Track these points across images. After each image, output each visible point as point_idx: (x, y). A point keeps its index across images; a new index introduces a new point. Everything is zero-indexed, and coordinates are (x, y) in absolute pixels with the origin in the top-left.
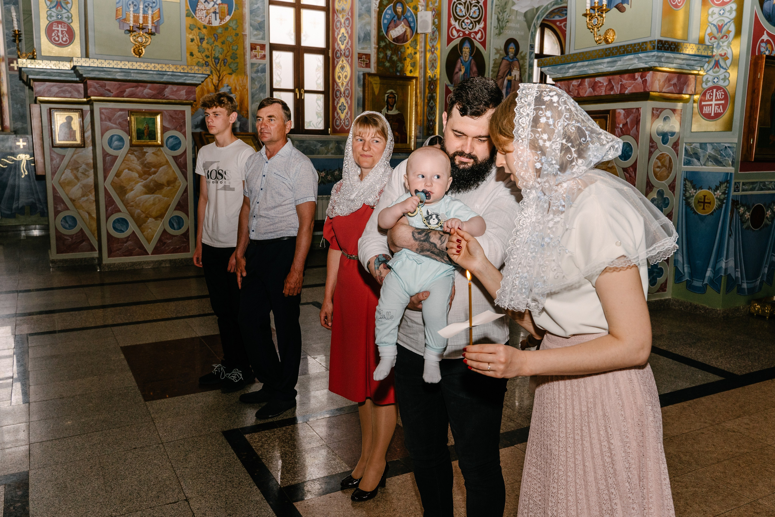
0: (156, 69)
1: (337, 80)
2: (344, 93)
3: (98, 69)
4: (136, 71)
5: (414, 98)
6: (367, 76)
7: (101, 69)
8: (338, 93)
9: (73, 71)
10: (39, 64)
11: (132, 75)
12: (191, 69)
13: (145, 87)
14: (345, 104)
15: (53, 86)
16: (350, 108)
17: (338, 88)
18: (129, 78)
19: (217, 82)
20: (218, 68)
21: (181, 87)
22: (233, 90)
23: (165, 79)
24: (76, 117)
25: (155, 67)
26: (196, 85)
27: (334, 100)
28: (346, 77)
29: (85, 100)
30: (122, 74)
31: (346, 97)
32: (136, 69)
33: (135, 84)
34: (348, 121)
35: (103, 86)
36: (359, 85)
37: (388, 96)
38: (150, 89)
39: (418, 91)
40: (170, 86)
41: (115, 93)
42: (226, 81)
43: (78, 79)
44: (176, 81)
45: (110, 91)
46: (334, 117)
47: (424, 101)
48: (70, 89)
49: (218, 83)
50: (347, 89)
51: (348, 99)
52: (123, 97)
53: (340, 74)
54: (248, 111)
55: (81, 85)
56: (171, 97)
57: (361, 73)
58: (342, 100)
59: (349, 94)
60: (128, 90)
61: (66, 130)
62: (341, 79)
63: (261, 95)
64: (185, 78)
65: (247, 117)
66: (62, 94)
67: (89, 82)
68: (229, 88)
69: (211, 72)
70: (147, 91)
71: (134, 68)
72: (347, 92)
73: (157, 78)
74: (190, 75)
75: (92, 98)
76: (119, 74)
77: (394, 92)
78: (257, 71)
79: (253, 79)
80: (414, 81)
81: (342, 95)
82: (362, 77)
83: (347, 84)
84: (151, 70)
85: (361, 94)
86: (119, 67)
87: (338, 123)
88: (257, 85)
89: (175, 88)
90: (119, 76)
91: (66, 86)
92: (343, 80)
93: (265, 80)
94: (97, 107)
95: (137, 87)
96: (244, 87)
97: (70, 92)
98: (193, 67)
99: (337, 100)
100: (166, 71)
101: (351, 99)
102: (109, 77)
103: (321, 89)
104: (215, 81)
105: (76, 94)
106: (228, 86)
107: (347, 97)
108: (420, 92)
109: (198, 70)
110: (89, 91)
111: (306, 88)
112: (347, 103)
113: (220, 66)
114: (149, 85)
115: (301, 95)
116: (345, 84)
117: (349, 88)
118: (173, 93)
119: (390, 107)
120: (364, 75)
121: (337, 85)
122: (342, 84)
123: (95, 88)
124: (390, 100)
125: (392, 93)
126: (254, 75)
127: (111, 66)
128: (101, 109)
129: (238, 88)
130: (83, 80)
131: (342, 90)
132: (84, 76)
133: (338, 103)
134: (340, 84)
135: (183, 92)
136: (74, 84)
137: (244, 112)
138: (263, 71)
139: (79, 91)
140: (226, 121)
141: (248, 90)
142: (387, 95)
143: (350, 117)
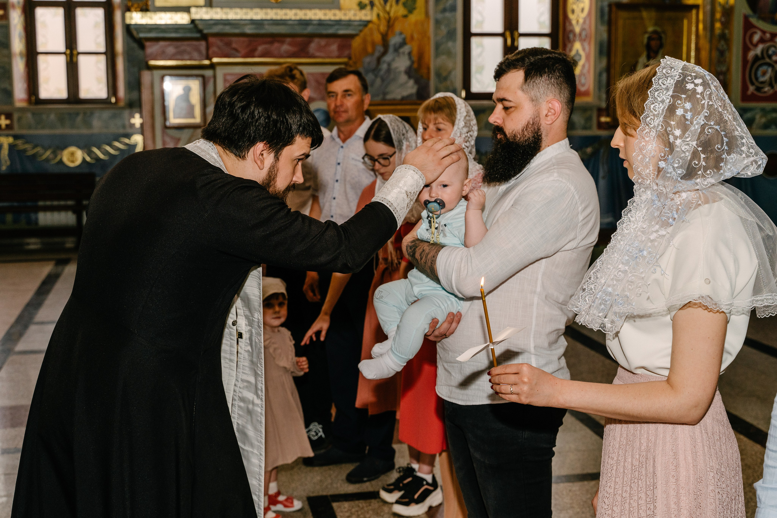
0: (298, 18)
1: (571, 16)
2: (580, 34)
3: (222, 22)
4: (271, 22)
5: (693, 37)
6: (614, 9)
7: (226, 22)
8: (571, 36)
9: (192, 26)
10: (151, 18)
11: (267, 27)
12: (345, 14)
13: (283, 42)
14: (581, 52)
15: (169, 45)
16: (588, 57)
17: (571, 28)
18: (263, 31)
19: (386, 28)
20: (388, 8)
21: (332, 40)
22: (408, 40)
23: (310, 30)
24: (195, 85)
25: (296, 14)
26: (352, 37)
27: (565, 46)
28: (583, 10)
29: (207, 62)
30: (253, 26)
31: (582, 41)
32: (272, 20)
33: (269, 39)
34: (585, 79)
35: (228, 44)
36: (602, 22)
37: (650, 39)
38: (290, 44)
39: (701, 26)
40: (316, 40)
41: (243, 52)
42: (398, 28)
43: (198, 35)
44: (325, 32)
45: (236, 50)
47: (711, 41)
48: (189, 49)
49: (388, 31)
50: (583, 29)
51: (586, 45)
52: (253, 57)
53: (575, 7)
54: (428, 69)
55: (203, 43)
56: (318, 54)
57: (606, 4)
58: (577, 46)
59: (586, 36)
60: (260, 48)
61: (184, 105)
62: (576, 14)
63: (450, 44)
64: (336, 27)
65: (429, 78)
66: (179, 57)
67: (211, 40)
68: (403, 36)
69: (378, 15)
70: (285, 47)
71: (269, 17)
72: (584, 34)
73: (298, 30)
74: (344, 23)
75: (215, 60)
76: (249, 27)
77: (659, 29)
78: (444, 10)
79: (438, 22)
80: (694, 12)
81: (577, 38)
82: (606, 9)
83: (584, 22)
84: (290, 20)
85: (605, 36)
86: (248, 17)
88: (444, 30)
89: (323, 42)
90: (248, 30)
91: (185, 46)
92: (578, 16)
93: (455, 22)
94: (220, 72)
95: (272, 43)
96: (424, 34)
97: (189, 53)
98: (348, 12)
99: (569, 46)
100: (311, 20)
101: (589, 44)
102: (237, 31)
103: (547, 29)
104: (383, 28)
105: (195, 54)
106: (401, 33)
107: (585, 40)
108: (705, 28)
109: (355, 15)
110: (211, 52)
111: (522, 29)
112: (584, 49)
113: (391, 6)
114: (288, 40)
115: (513, 40)
116: (581, 21)
117: (586, 27)
118: (320, 48)
119: (652, 54)
120: (610, 6)
121: (571, 24)
122: (578, 21)
123: (219, 47)
124: (654, 43)
125: (655, 32)
126: (440, 16)
127: (238, 17)
128: (225, 75)
129: (416, 36)
130: (204, 37)
131: (577, 29)
132: (205, 31)
133: (571, 50)
134: (574, 22)
135: (334, 47)
136: (195, 43)
137: (424, 71)
138: (453, 9)
139: (199, 52)
141: (429, 38)
142: (646, 36)
143: (589, 71)
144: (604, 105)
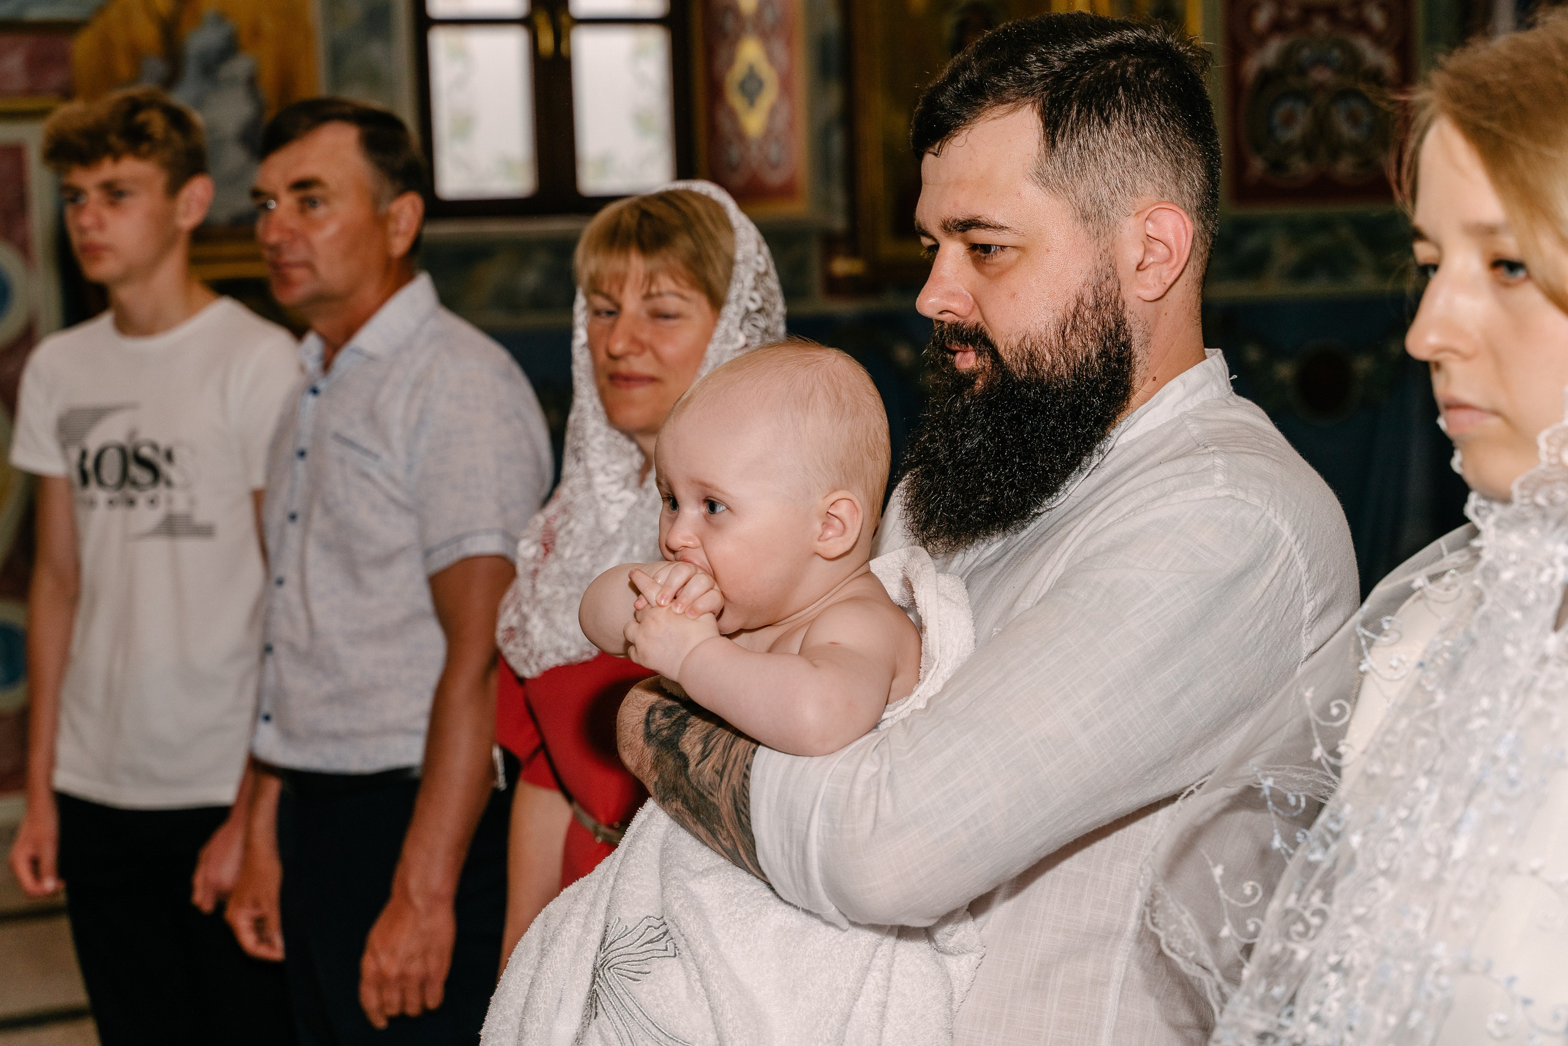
2: (757, 18)
8: (729, 23)
14: (765, 70)
16: (785, 85)
22: (244, 39)
27: (710, 53)
31: (765, 36)
46: (713, 129)
49: (177, 11)
51: (779, 49)
58: (751, 51)
59: (778, 22)
68: (227, 27)
72: (767, 15)
81: (749, 29)
87: (734, 153)
96: (295, 19)
99: (726, 51)
101: (789, 43)
106: (221, 18)
107: (773, 34)
112: (771, 61)
115: (560, 36)
129: (267, 27)
133: (730, 65)
140: (163, 223)
141: (312, 35)
143: (791, 125)
144: (838, 223)
